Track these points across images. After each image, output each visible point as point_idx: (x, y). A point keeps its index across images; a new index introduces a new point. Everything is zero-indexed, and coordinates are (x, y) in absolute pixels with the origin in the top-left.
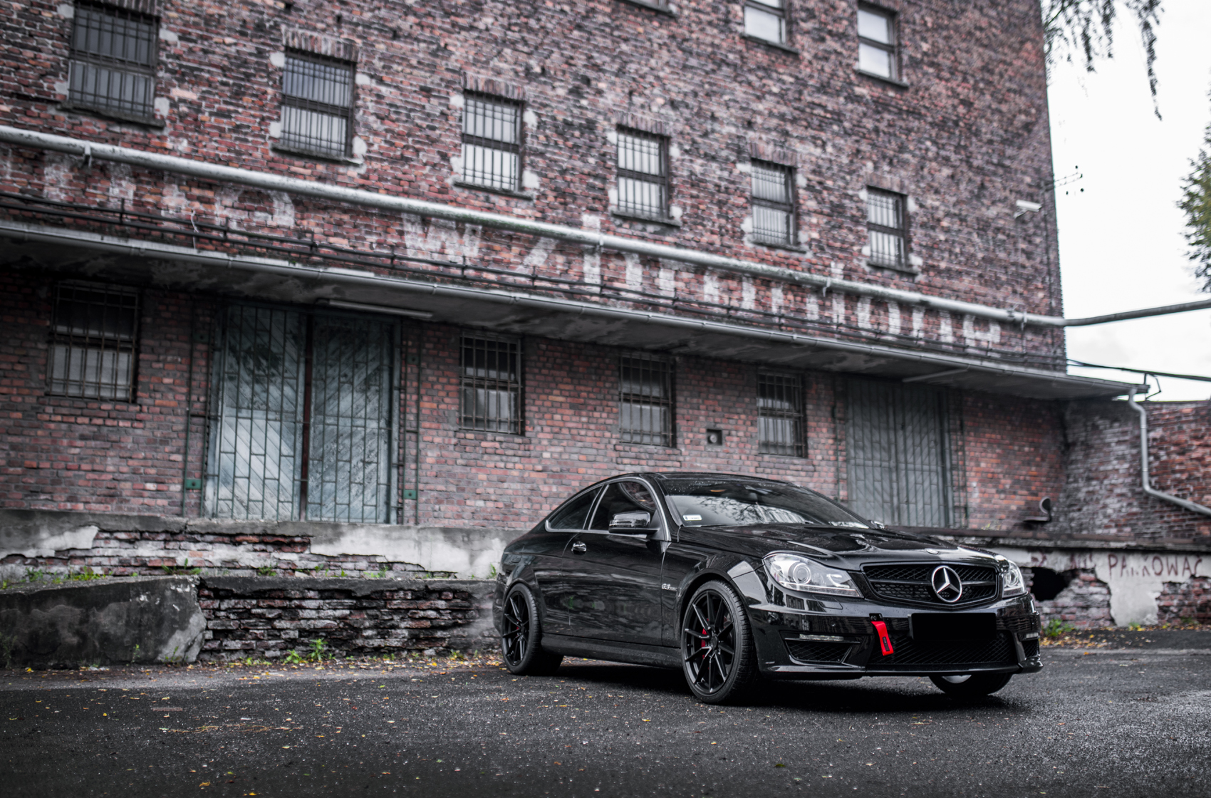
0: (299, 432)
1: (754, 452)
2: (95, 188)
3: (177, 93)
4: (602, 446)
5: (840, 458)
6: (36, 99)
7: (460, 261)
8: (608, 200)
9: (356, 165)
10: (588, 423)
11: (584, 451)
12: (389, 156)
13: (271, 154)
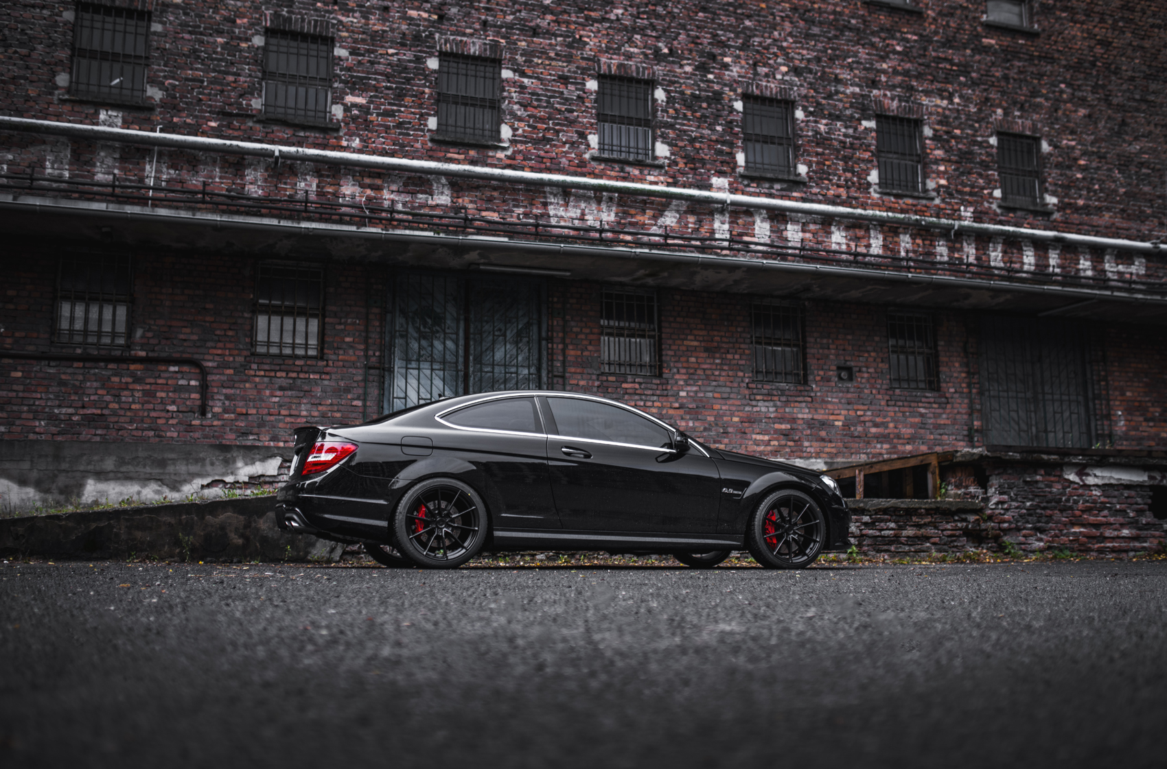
0: (461, 379)
1: (885, 387)
2: (285, 183)
3: (350, 99)
4: (735, 385)
5: (974, 391)
6: (237, 115)
7: (597, 225)
8: (736, 163)
9: (504, 149)
10: (721, 364)
11: (719, 389)
12: (532, 138)
13: (430, 144)
